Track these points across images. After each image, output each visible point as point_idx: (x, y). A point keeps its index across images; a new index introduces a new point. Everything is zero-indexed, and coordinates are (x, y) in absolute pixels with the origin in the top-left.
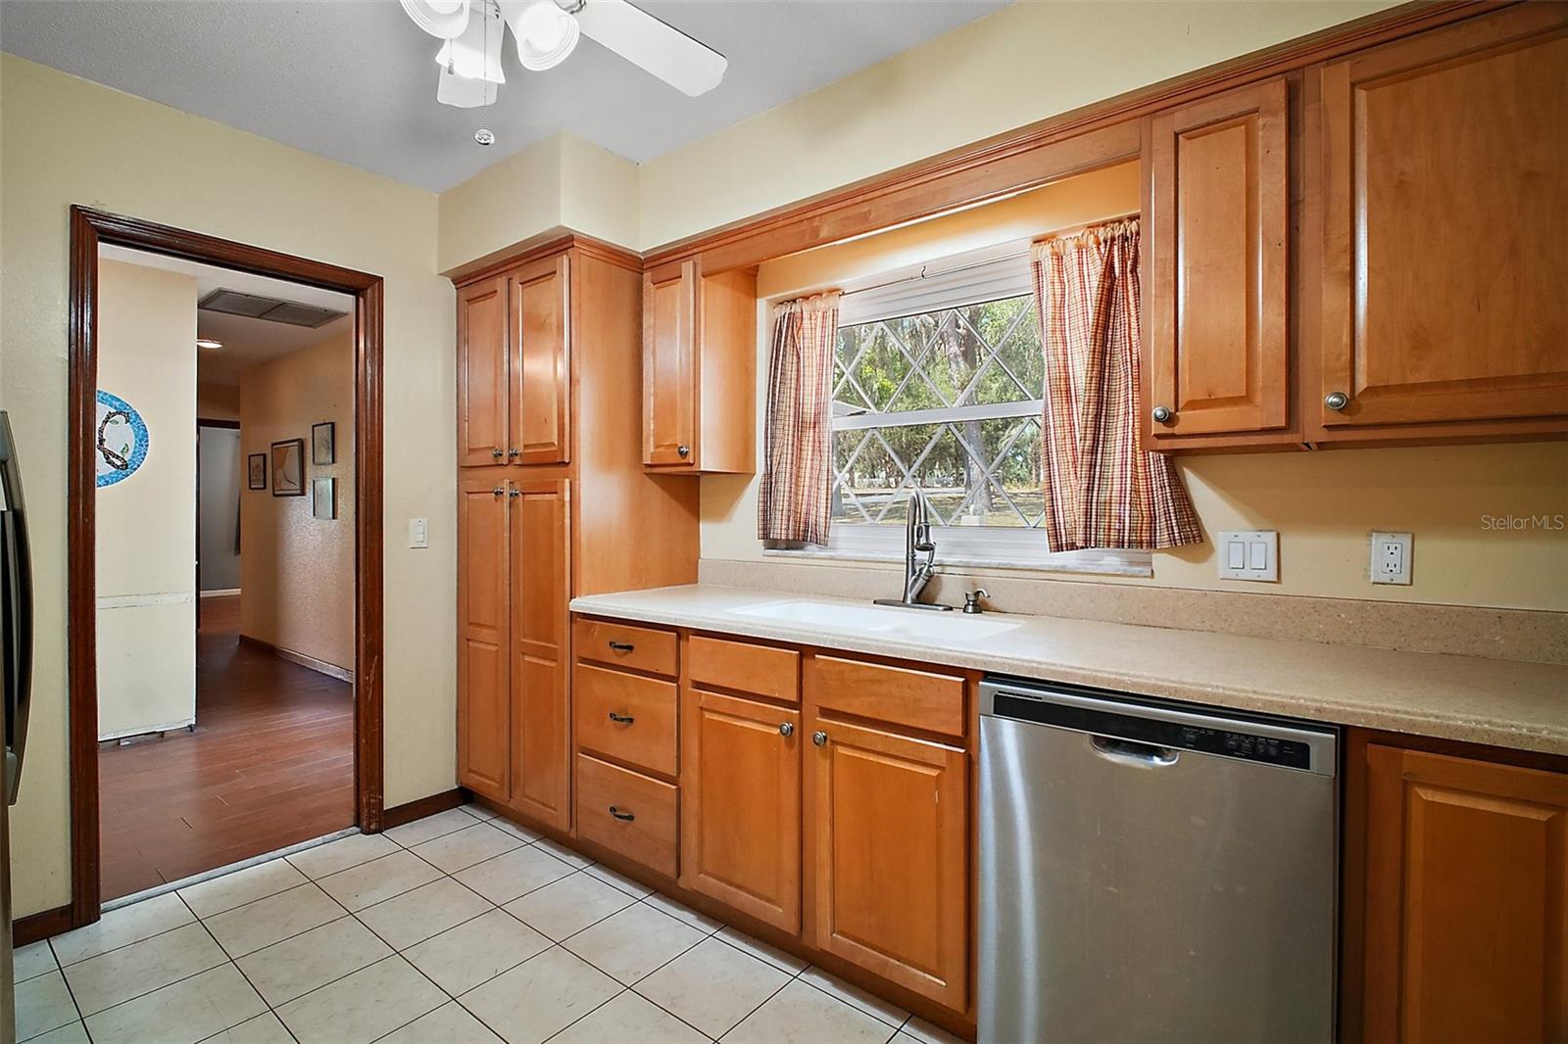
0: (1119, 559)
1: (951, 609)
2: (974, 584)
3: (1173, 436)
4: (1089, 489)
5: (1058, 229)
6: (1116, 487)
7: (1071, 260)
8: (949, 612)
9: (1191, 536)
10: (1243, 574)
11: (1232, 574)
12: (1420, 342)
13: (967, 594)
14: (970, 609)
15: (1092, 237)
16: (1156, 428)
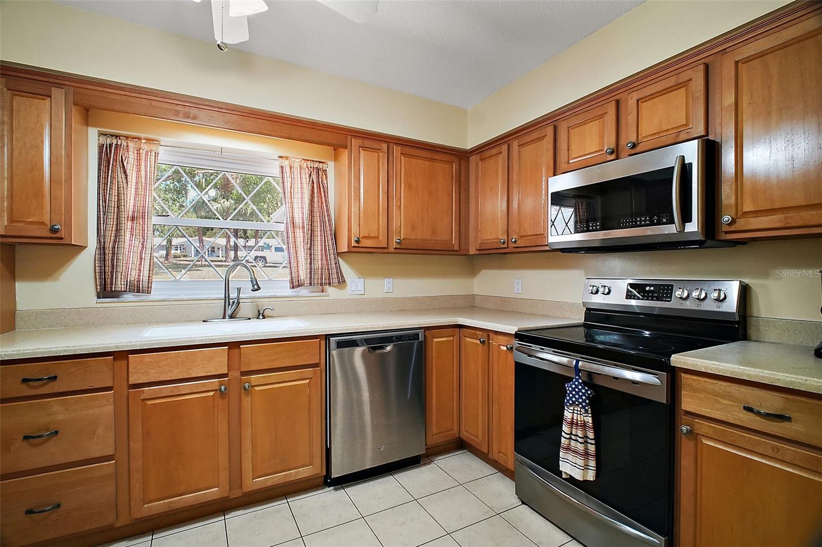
0: (307, 291)
1: (250, 319)
2: (257, 306)
3: (358, 247)
4: (311, 264)
5: (290, 156)
6: (320, 263)
7: (296, 171)
8: (250, 320)
9: (342, 282)
10: (355, 293)
11: (352, 293)
12: (413, 228)
13: (259, 311)
14: (261, 317)
15: (306, 165)
16: (354, 244)
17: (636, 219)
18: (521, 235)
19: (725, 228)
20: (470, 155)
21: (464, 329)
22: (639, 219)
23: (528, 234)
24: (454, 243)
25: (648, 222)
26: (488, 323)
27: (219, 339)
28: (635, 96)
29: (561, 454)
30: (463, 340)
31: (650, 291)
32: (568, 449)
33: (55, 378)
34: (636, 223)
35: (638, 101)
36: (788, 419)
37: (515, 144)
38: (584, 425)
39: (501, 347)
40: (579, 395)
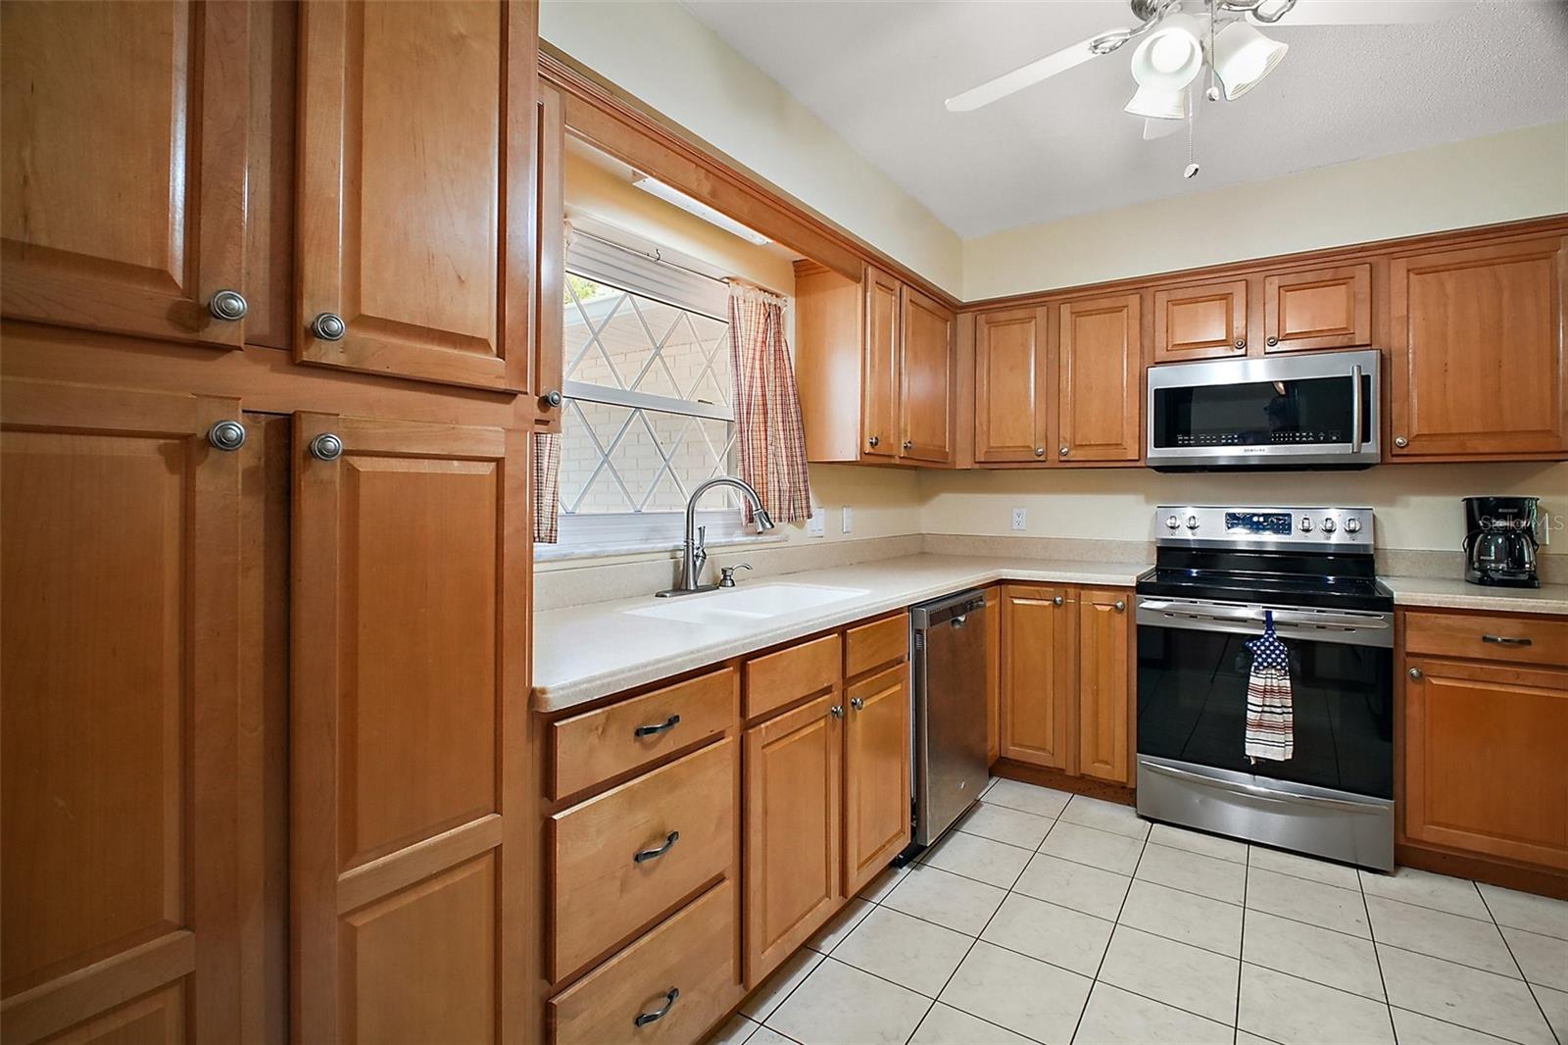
7: (750, 308)
10: (815, 534)
11: (812, 534)
13: (724, 571)
14: (729, 583)
15: (762, 298)
16: (868, 449)
17: (1294, 435)
18: (1077, 443)
19: (1396, 451)
20: (959, 311)
21: (1010, 586)
22: (1298, 434)
23: (1092, 443)
24: (947, 450)
25: (1311, 439)
26: (1069, 574)
27: (829, 622)
28: (1276, 281)
29: (1249, 734)
30: (1009, 603)
31: (1258, 522)
32: (1260, 725)
33: (677, 718)
34: (1294, 439)
35: (1280, 287)
36: (1529, 643)
37: (1066, 310)
38: (1281, 692)
39: (1097, 606)
40: (1267, 655)
